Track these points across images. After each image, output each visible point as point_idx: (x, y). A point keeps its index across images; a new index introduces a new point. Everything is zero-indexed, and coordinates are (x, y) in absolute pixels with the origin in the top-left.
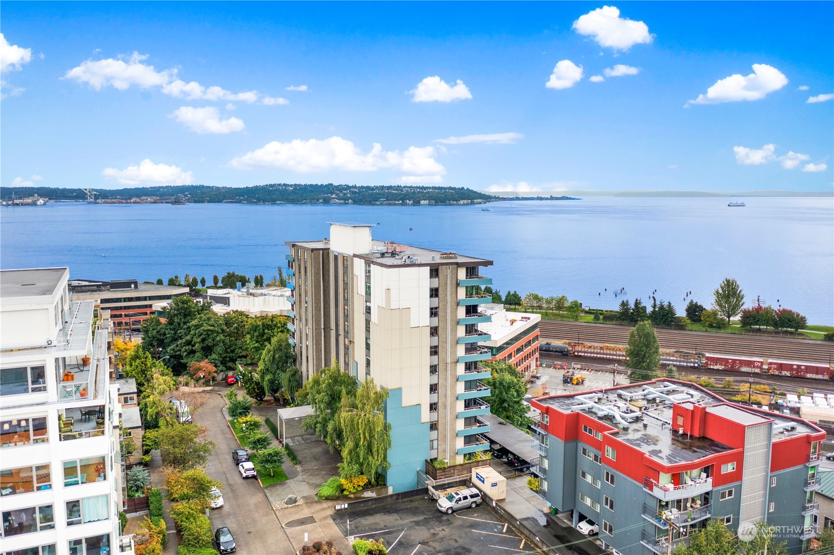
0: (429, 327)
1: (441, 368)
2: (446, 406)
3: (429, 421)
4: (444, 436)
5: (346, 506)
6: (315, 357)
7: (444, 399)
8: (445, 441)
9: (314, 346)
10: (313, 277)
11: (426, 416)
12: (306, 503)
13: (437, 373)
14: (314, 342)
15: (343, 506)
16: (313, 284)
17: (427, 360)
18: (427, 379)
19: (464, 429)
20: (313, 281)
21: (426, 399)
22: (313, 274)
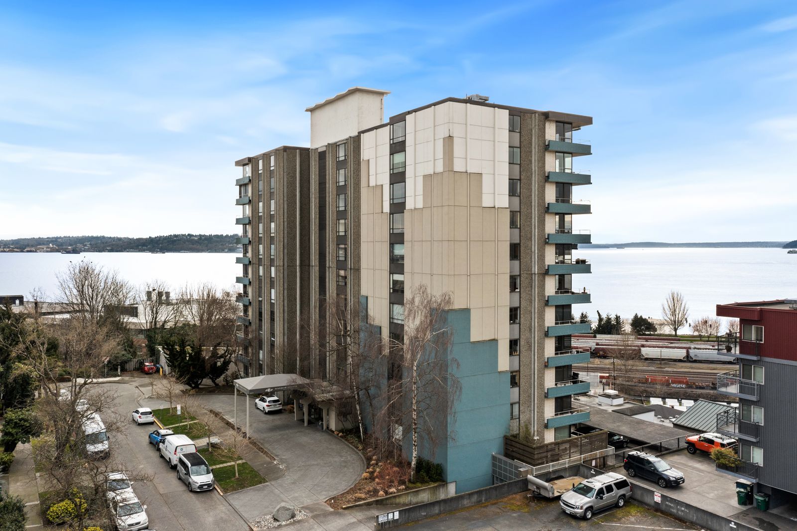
0: (509, 210)
1: (523, 282)
2: (531, 346)
3: (508, 369)
4: (529, 396)
5: (397, 515)
6: (286, 308)
7: (528, 335)
8: (529, 406)
9: (286, 292)
10: (285, 188)
11: (504, 362)
12: (314, 517)
13: (518, 290)
14: (286, 287)
15: (390, 516)
16: (285, 199)
17: (505, 266)
18: (505, 299)
19: (554, 386)
20: (285, 195)
21: (504, 333)
22: (285, 184)
